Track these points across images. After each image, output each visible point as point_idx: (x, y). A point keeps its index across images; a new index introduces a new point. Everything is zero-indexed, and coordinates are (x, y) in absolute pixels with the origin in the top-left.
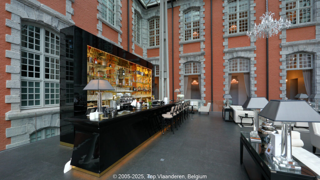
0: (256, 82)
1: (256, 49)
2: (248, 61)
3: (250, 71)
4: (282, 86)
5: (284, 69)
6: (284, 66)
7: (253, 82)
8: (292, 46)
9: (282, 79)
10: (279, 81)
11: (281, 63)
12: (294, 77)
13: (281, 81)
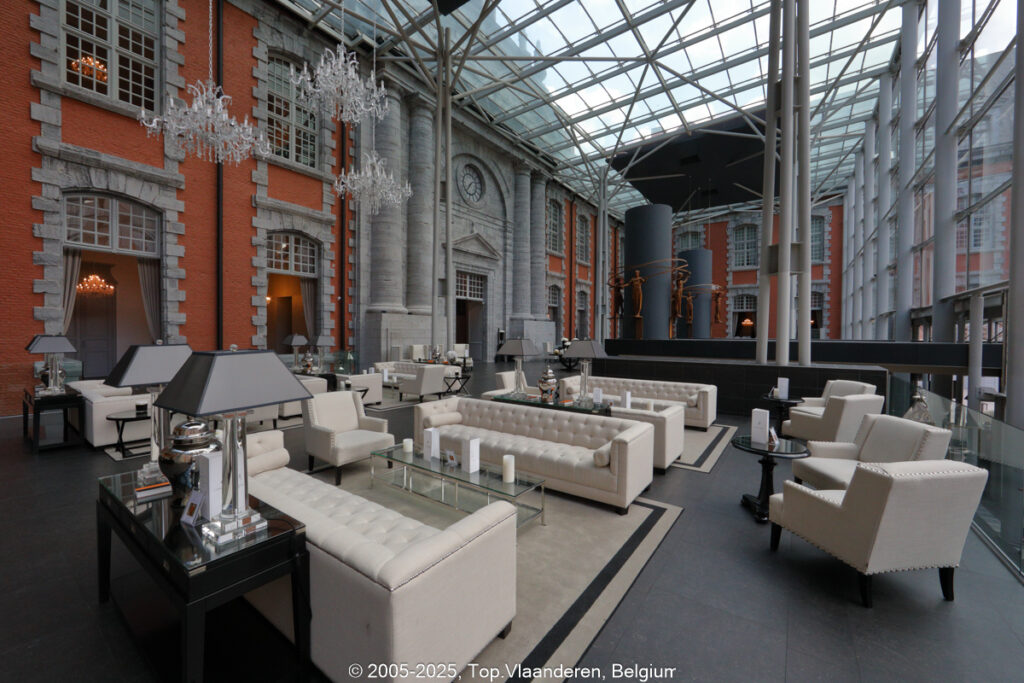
0: (182, 296)
1: (183, 187)
2: (156, 219)
3: (162, 256)
4: (257, 314)
5: (263, 268)
6: (261, 259)
7: (174, 294)
8: (280, 211)
9: (256, 294)
10: (251, 299)
11: (254, 247)
12: (284, 293)
13: (256, 301)
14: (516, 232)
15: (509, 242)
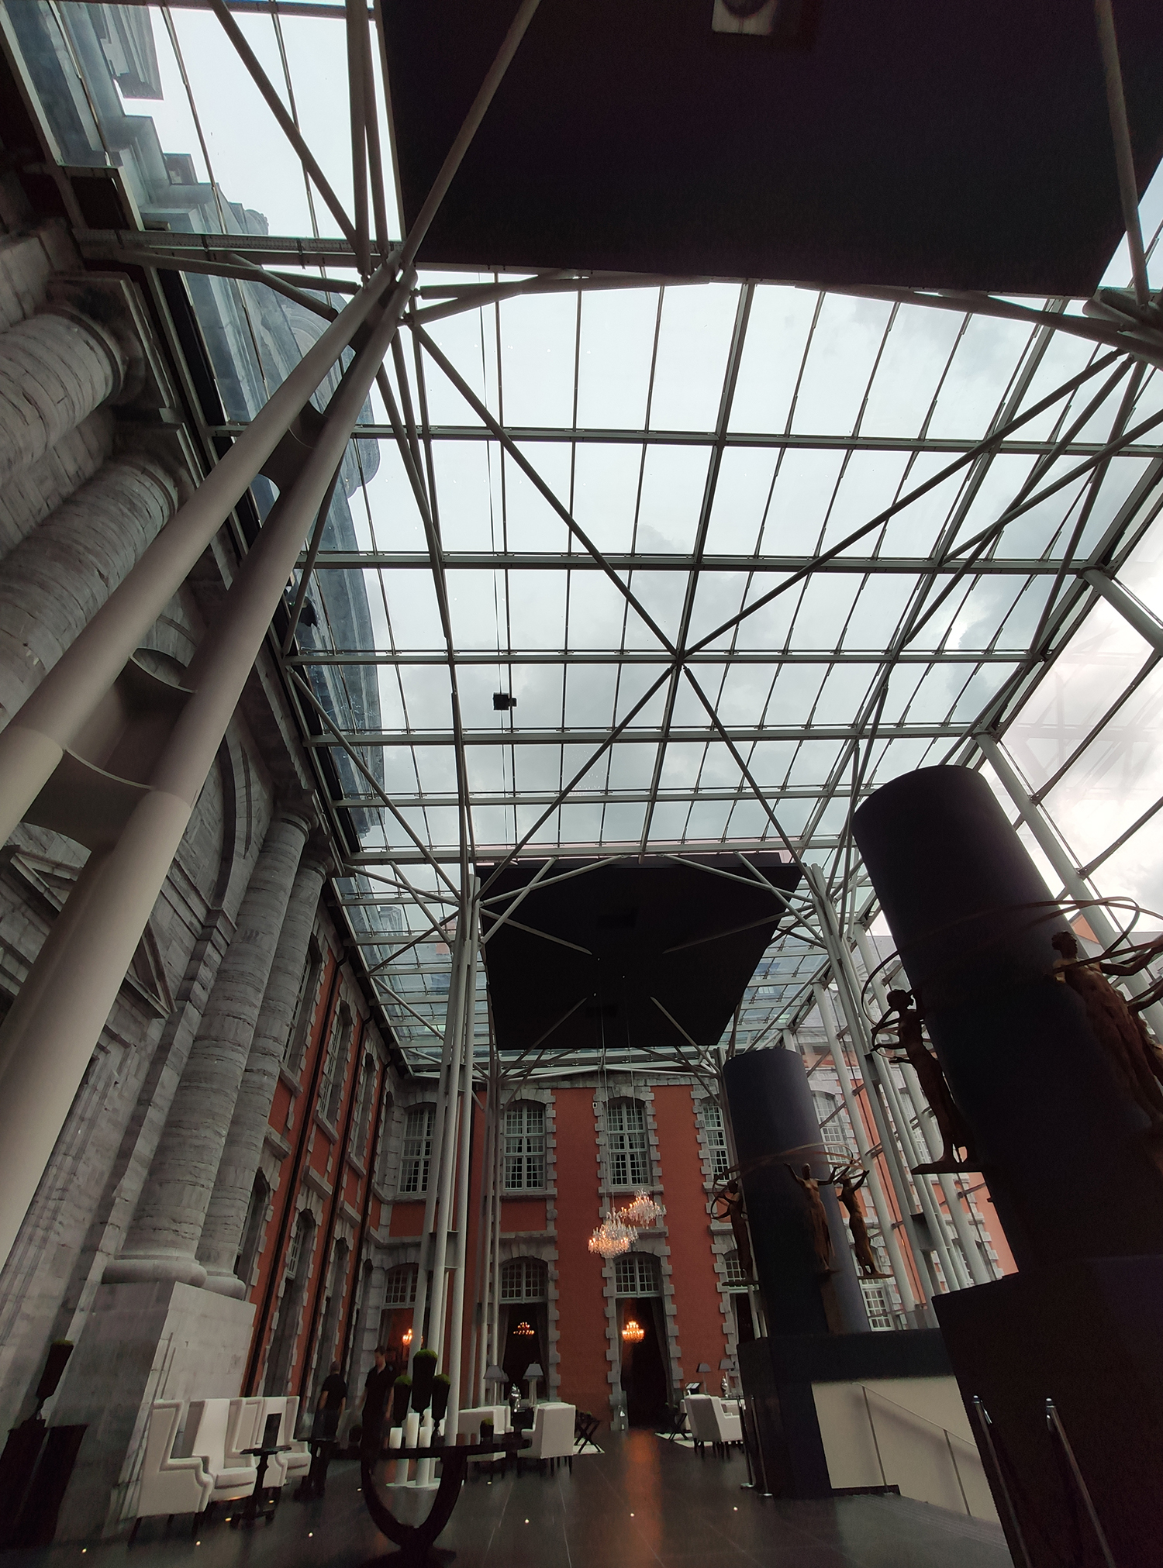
14: (231, 952)
15: (206, 973)
